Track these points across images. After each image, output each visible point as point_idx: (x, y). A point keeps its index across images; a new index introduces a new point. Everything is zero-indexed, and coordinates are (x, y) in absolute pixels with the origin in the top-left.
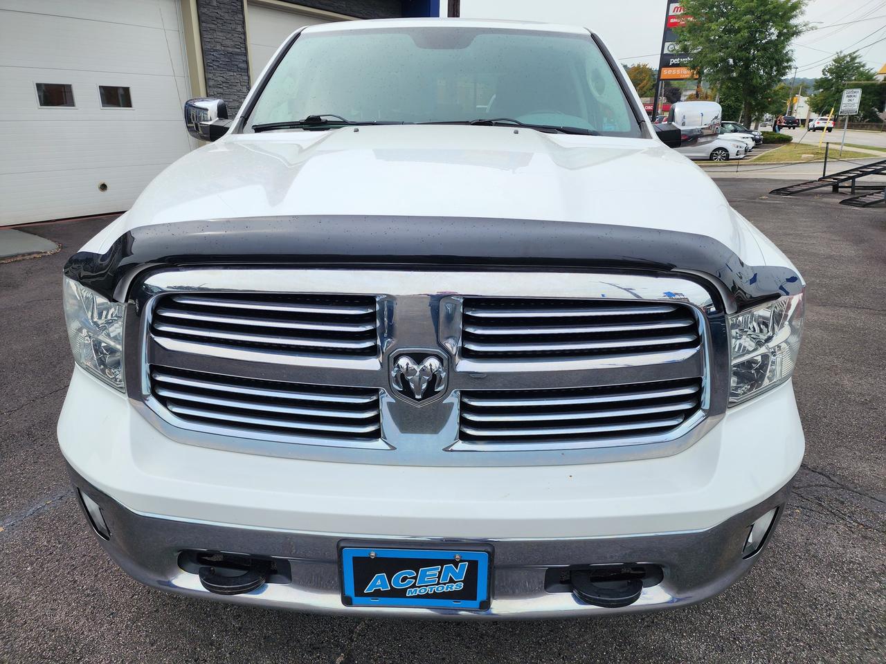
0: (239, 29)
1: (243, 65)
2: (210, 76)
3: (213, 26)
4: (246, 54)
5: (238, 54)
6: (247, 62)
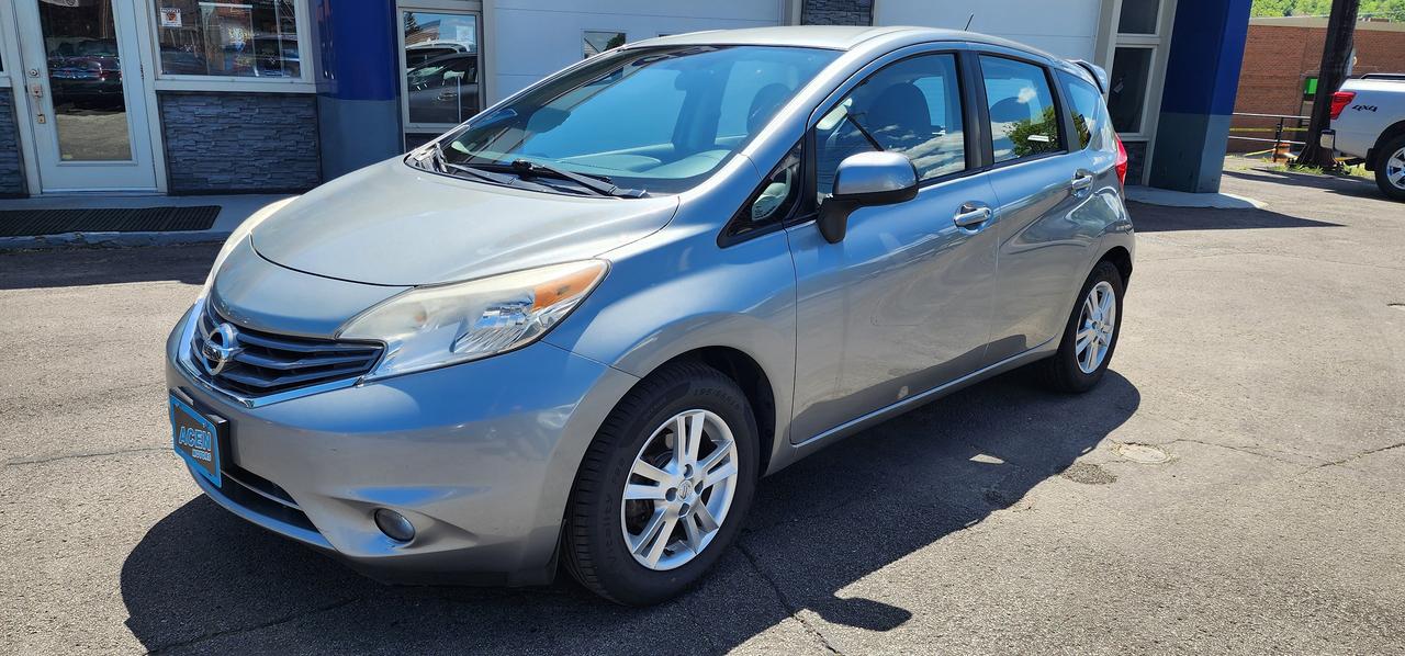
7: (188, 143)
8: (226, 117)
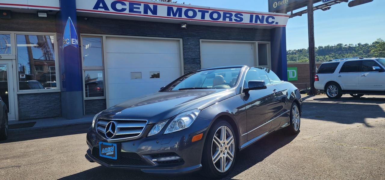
0: (198, 50)
1: (198, 62)
2: (186, 66)
3: (188, 51)
4: (200, 58)
5: (197, 58)
6: (200, 61)
7: (25, 107)
8: (36, 99)
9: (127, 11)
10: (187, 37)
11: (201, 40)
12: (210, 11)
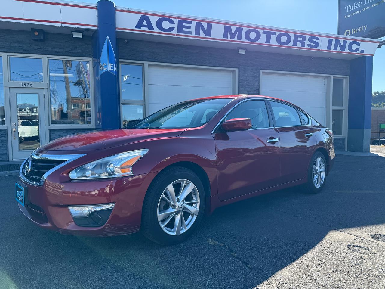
0: (257, 84)
9: (175, 31)
10: (245, 67)
11: (261, 71)
12: (278, 33)
